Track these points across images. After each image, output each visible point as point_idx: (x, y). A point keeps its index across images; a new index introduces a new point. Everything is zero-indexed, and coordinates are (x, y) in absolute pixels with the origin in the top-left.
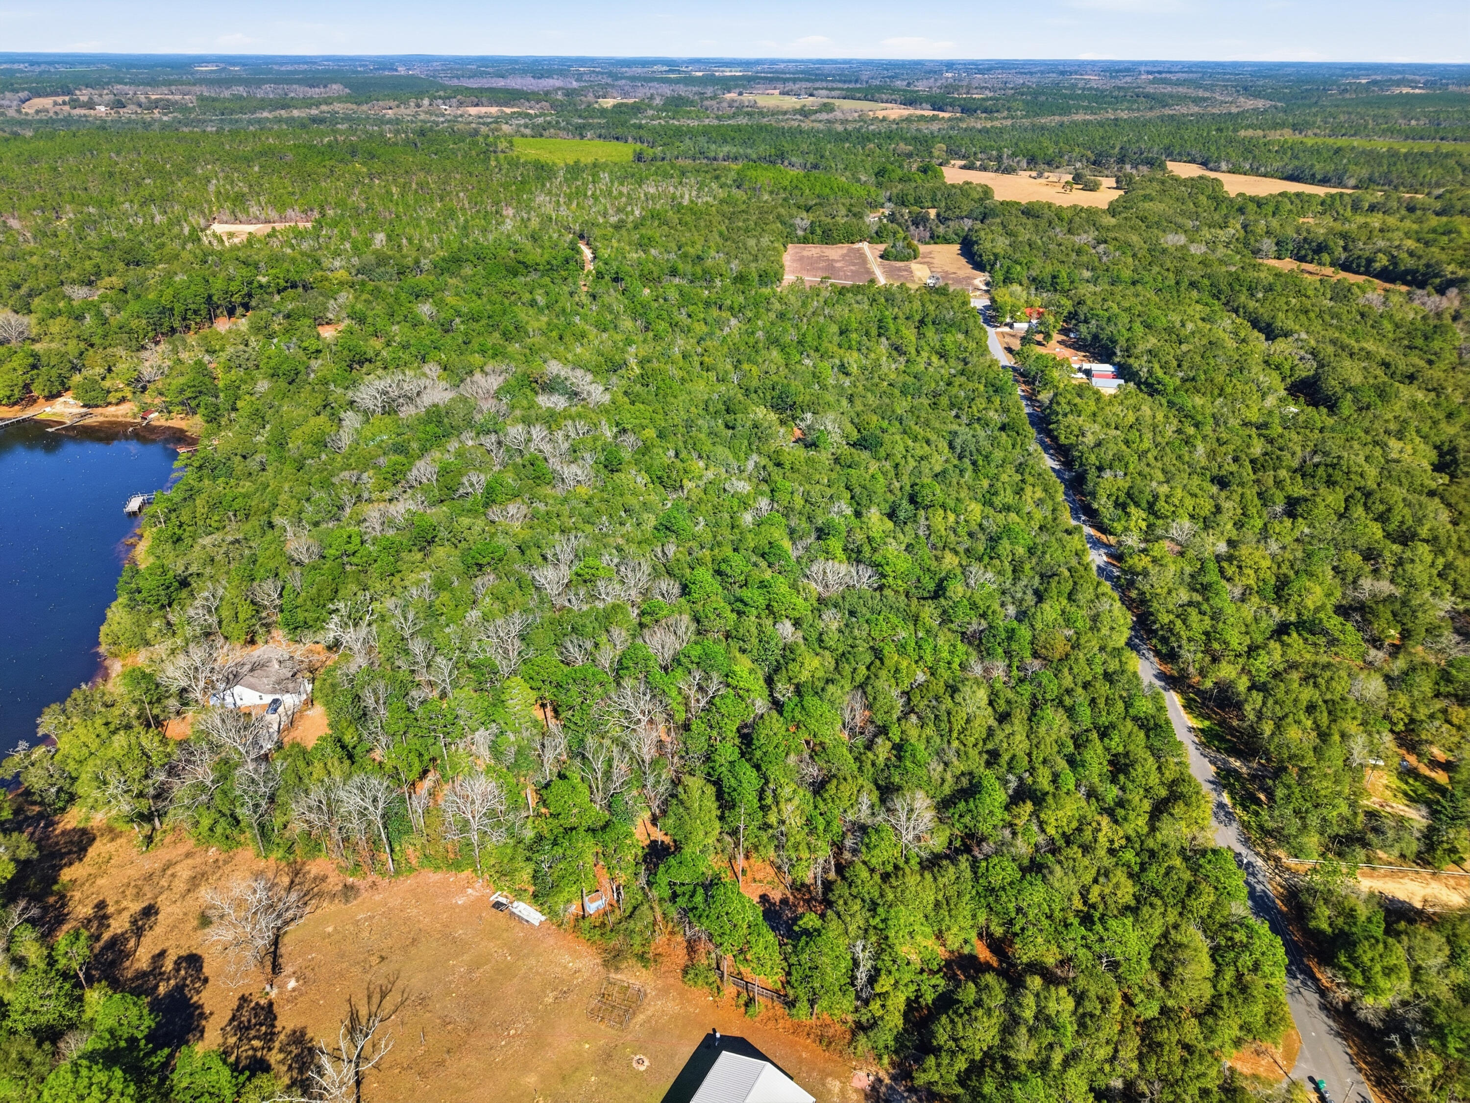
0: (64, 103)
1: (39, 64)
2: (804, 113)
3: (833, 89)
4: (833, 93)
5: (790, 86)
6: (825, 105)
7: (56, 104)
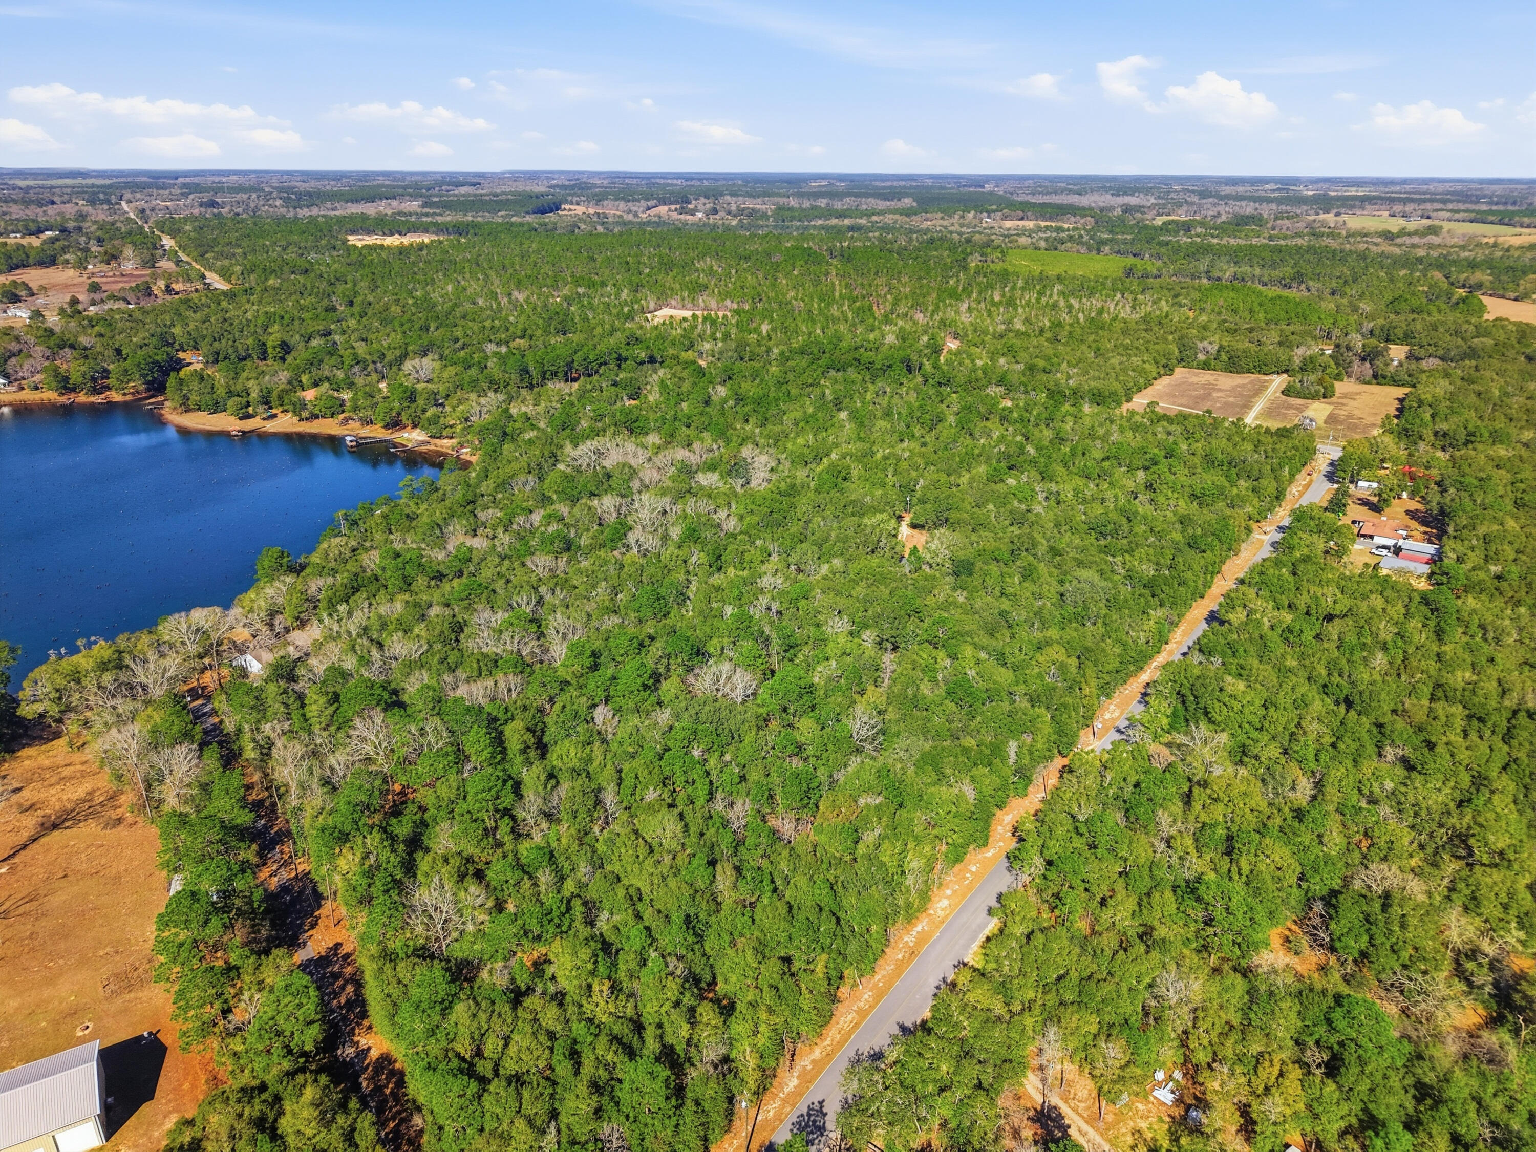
0: (676, 210)
1: (692, 179)
2: (1388, 236)
3: (1458, 211)
4: (1457, 216)
5: (1398, 208)
6: (1429, 228)
7: (670, 210)
